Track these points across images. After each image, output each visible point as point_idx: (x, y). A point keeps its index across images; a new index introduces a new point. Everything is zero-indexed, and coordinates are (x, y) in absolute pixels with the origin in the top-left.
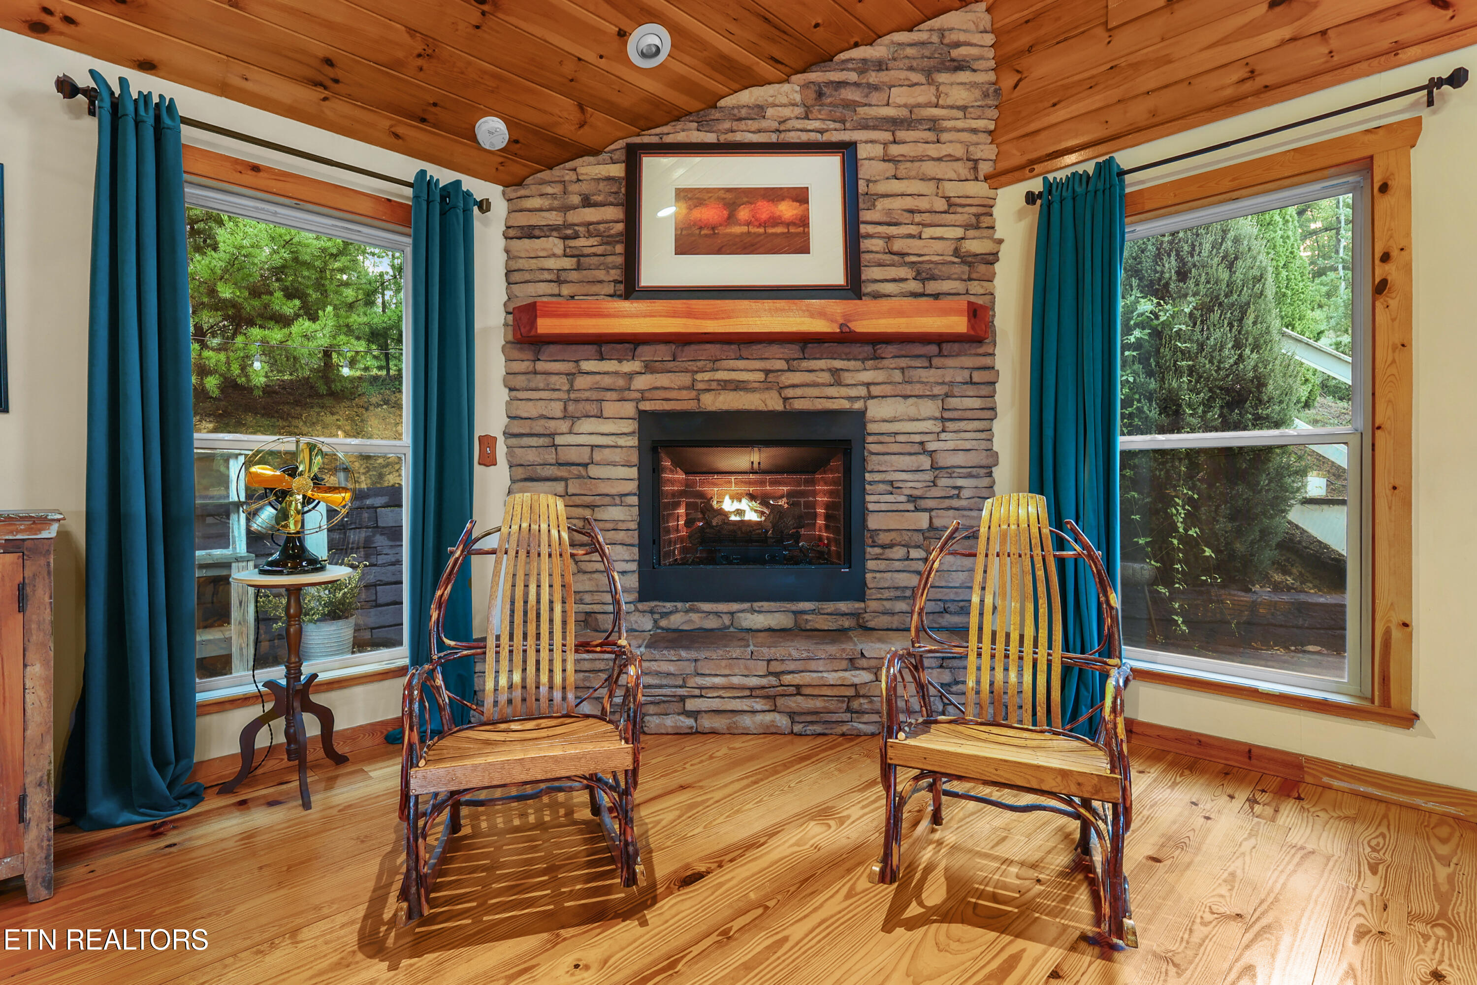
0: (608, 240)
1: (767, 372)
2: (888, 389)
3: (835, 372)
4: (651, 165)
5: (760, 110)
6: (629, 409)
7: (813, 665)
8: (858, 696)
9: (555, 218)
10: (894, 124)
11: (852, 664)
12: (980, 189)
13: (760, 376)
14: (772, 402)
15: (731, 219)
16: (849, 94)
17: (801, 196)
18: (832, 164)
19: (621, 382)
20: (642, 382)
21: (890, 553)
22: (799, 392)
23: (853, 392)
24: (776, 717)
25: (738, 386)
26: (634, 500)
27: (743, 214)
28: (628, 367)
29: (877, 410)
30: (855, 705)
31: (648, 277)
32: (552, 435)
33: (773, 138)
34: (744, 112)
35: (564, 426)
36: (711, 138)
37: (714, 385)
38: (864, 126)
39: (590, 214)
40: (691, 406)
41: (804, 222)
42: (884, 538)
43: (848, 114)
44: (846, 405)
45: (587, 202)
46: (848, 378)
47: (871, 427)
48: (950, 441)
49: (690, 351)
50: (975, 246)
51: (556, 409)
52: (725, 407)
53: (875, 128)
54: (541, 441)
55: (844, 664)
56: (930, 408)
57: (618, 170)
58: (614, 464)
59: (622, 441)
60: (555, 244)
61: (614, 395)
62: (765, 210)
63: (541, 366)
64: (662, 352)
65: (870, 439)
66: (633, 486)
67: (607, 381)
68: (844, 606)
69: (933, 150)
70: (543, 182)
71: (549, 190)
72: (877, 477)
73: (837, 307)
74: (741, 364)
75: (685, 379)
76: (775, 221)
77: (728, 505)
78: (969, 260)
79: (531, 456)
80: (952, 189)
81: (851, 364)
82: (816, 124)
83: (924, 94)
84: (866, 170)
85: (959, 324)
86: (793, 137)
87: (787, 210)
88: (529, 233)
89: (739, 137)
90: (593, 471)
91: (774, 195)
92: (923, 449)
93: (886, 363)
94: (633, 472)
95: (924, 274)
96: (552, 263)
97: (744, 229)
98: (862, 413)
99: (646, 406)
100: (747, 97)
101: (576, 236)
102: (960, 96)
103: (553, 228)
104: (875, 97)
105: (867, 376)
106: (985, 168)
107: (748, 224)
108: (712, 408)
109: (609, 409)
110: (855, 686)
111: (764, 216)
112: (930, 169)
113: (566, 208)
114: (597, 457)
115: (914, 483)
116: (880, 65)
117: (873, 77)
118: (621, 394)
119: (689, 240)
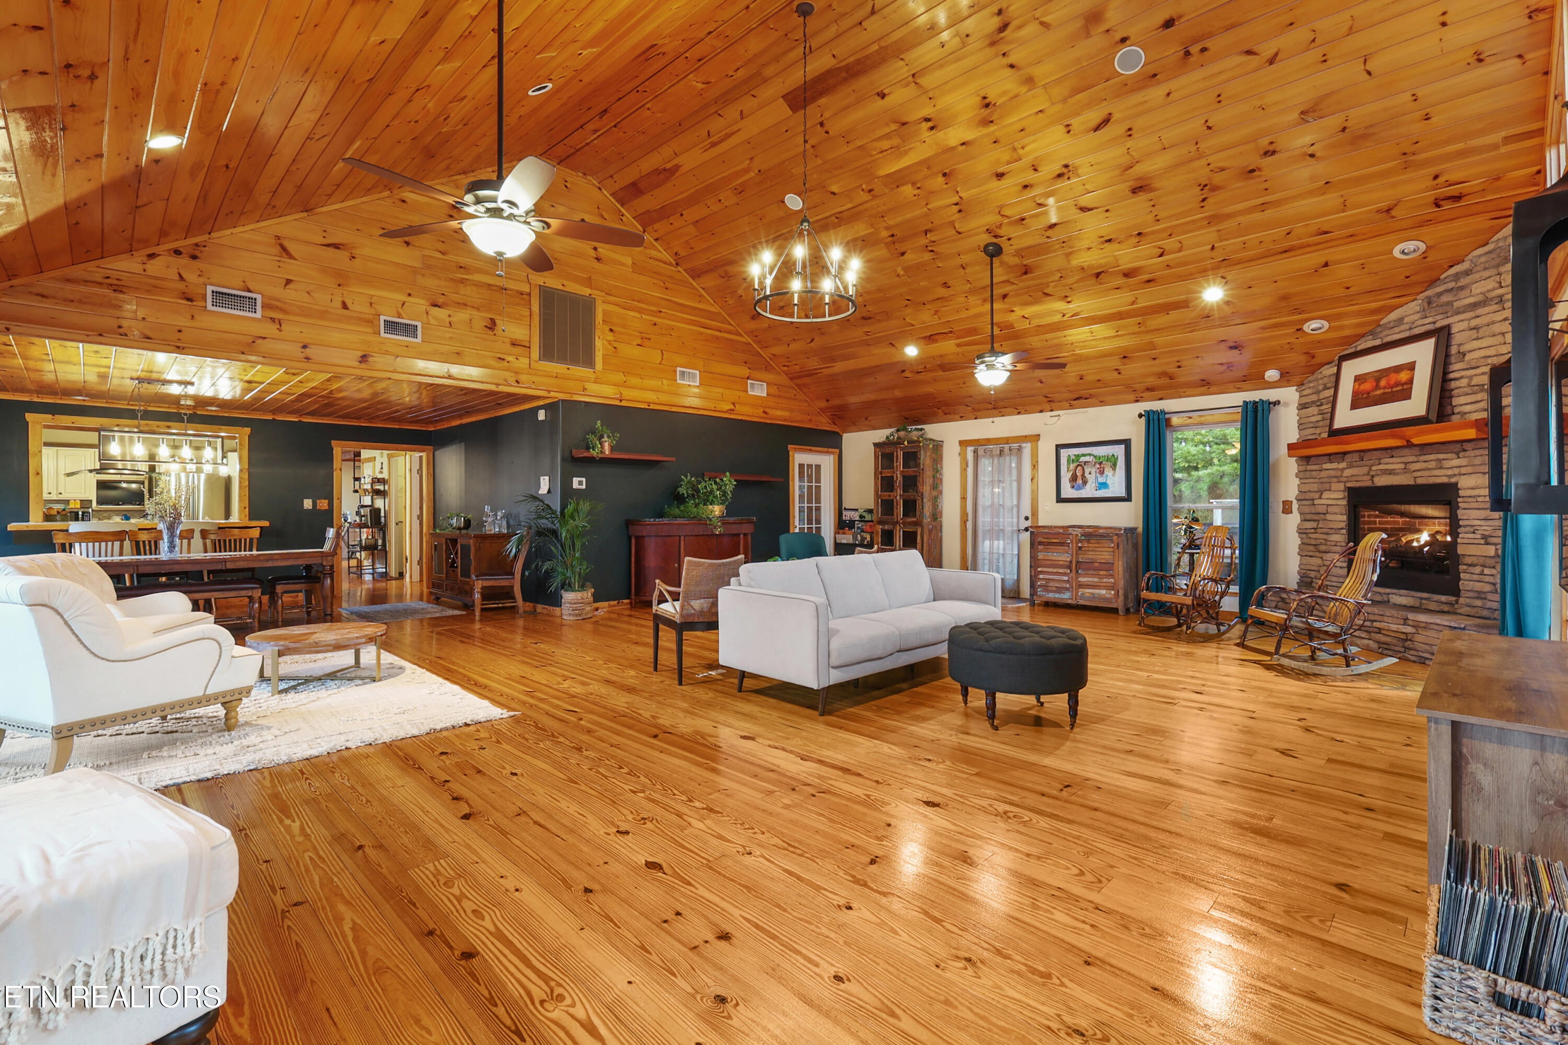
0: (1331, 405)
1: (1406, 463)
2: (1469, 469)
3: (1439, 460)
4: (1344, 365)
5: (1400, 321)
6: (1341, 486)
7: (1386, 619)
8: (1407, 640)
9: (1314, 398)
10: (1475, 306)
11: (1405, 621)
13: (1402, 466)
14: (1408, 480)
15: (1377, 387)
16: (1445, 298)
17: (1412, 367)
18: (1429, 343)
19: (1339, 473)
20: (1347, 473)
21: (1472, 569)
22: (1419, 474)
23: (1450, 472)
24: (1371, 642)
25: (1391, 472)
26: (1344, 531)
27: (1383, 383)
28: (1343, 465)
29: (1463, 482)
30: (1406, 644)
31: (1339, 424)
32: (1313, 500)
33: (1407, 334)
34: (1392, 325)
35: (1317, 495)
36: (1378, 342)
37: (1379, 472)
38: (1458, 313)
39: (1325, 394)
40: (1369, 484)
41: (1411, 381)
42: (1468, 560)
43: (1447, 308)
44: (1445, 480)
45: (1324, 388)
46: (1447, 464)
47: (1461, 493)
49: (1367, 456)
51: (1315, 487)
52: (1385, 484)
53: (1463, 312)
54: (1309, 502)
55: (1402, 621)
57: (1334, 371)
58: (1335, 513)
59: (1339, 502)
60: (1313, 410)
61: (1335, 480)
62: (1394, 378)
63: (1309, 467)
64: (1356, 457)
65: (1459, 500)
66: (1343, 525)
67: (1333, 473)
68: (1443, 598)
70: (1310, 382)
71: (1311, 385)
72: (1466, 523)
74: (1391, 460)
75: (1365, 470)
76: (1396, 384)
79: (1306, 510)
81: (1449, 456)
82: (1430, 320)
84: (1457, 340)
86: (1414, 331)
87: (1404, 376)
88: (1305, 406)
89: (1389, 339)
90: (1329, 517)
91: (1398, 369)
93: (1467, 454)
94: (1345, 518)
96: (1313, 419)
97: (1382, 391)
98: (1456, 484)
99: (1349, 485)
100: (1393, 316)
101: (1322, 405)
103: (1313, 402)
104: (1462, 294)
105: (1456, 462)
107: (1385, 388)
108: (1379, 484)
109: (1335, 486)
110: (1406, 634)
111: (1392, 382)
113: (1318, 392)
114: (1329, 510)
116: (1467, 273)
117: (1463, 282)
118: (1339, 479)
119: (1358, 402)
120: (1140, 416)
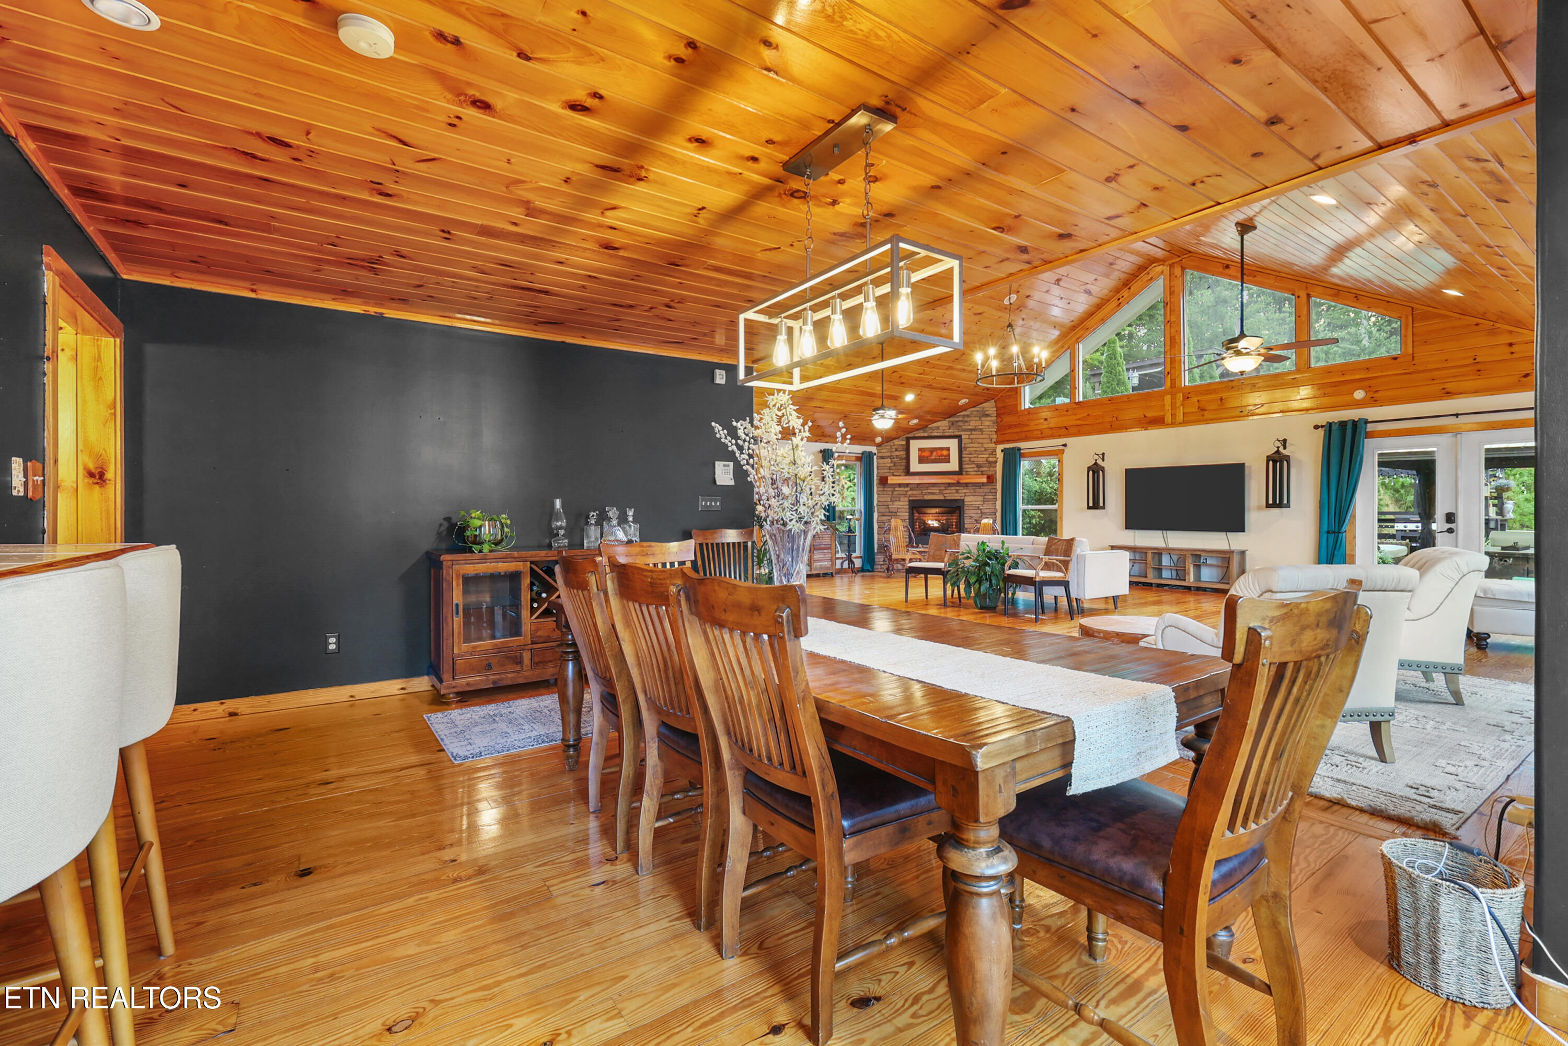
0: (901, 459)
1: (940, 490)
2: (969, 495)
3: (957, 492)
4: (912, 442)
5: (938, 428)
6: (907, 499)
9: (889, 454)
10: (971, 430)
12: (993, 445)
13: (938, 491)
14: (942, 498)
15: (931, 455)
17: (948, 449)
18: (956, 441)
19: (904, 493)
20: (910, 493)
22: (948, 496)
23: (961, 496)
25: (933, 494)
26: (907, 521)
27: (934, 454)
28: (906, 491)
29: (967, 499)
31: (912, 470)
32: (888, 506)
33: (942, 434)
34: (934, 429)
35: (891, 503)
36: (926, 435)
37: (927, 495)
38: (964, 430)
39: (897, 453)
40: (921, 499)
41: (949, 455)
43: (959, 429)
44: (960, 499)
45: (896, 450)
46: (960, 493)
47: (966, 503)
48: (985, 506)
49: (922, 487)
50: (991, 459)
51: (889, 499)
52: (929, 499)
53: (966, 432)
56: (981, 498)
57: (904, 443)
58: (903, 512)
59: (905, 507)
60: (889, 460)
61: (903, 498)
62: (940, 452)
63: (886, 491)
64: (915, 487)
65: (965, 506)
66: (907, 517)
67: (901, 495)
69: (981, 436)
70: (886, 446)
71: (887, 448)
72: (967, 514)
73: (956, 477)
74: (934, 490)
75: (919, 494)
76: (942, 455)
77: (930, 522)
78: (990, 463)
79: (883, 510)
80: (985, 445)
81: (961, 490)
82: (952, 431)
83: (978, 423)
84: (964, 442)
85: (985, 480)
86: (946, 434)
87: (945, 453)
88: (882, 458)
89: (933, 435)
90: (898, 514)
91: (942, 449)
92: (978, 508)
93: (969, 490)
94: (907, 514)
95: (979, 466)
96: (888, 465)
97: (934, 458)
98: (964, 501)
99: (910, 500)
100: (935, 425)
101: (894, 459)
102: (987, 423)
103: (888, 457)
104: (966, 425)
105: (964, 493)
106: (994, 440)
107: (935, 456)
108: (926, 500)
109: (902, 501)
111: (939, 454)
112: (980, 441)
113: (891, 452)
114: (899, 510)
115: (976, 517)
116: (968, 416)
117: (966, 419)
118: (905, 495)
119: (922, 460)
120: (821, 451)
